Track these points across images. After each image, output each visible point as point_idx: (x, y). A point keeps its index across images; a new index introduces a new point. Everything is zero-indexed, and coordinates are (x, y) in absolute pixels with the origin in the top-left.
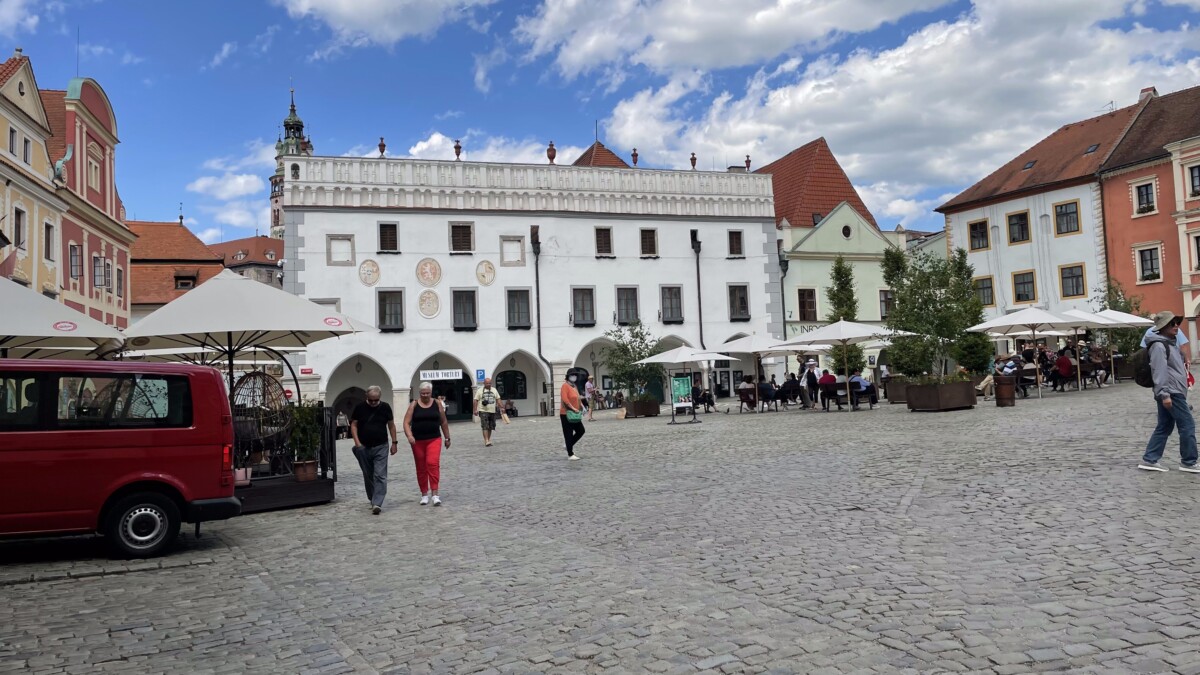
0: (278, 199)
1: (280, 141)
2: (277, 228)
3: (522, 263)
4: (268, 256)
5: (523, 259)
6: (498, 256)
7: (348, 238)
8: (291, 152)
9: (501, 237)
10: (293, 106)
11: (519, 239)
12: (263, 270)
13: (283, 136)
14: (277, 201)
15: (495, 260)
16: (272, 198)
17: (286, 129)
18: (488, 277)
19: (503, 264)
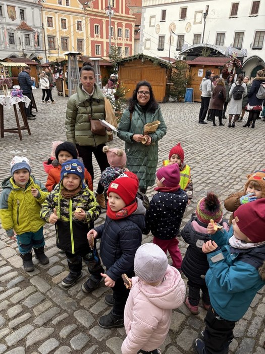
3: (200, 23)
5: (201, 22)
6: (193, 20)
7: (154, 17)
9: (196, 11)
11: (201, 12)
15: (192, 22)
18: (189, 29)
19: (195, 23)
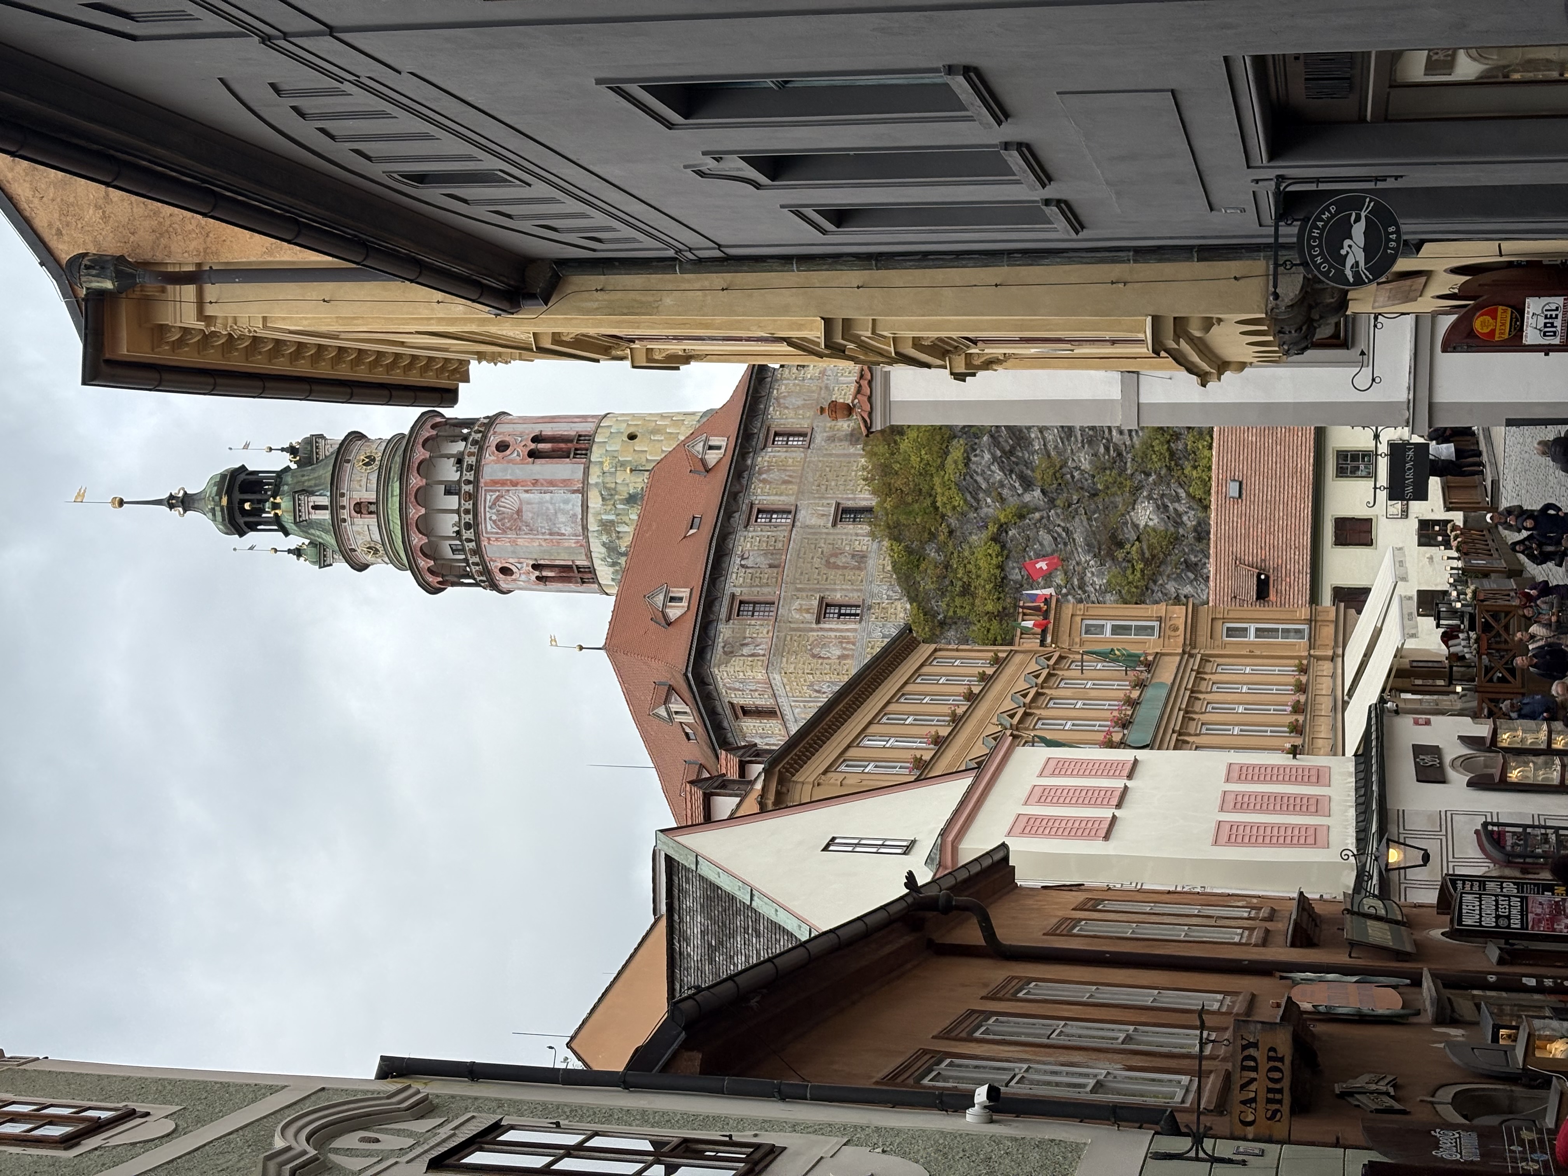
0: (495, 566)
1: (298, 552)
2: (605, 573)
4: (674, 612)
8: (325, 515)
10: (171, 502)
12: (725, 631)
13: (276, 538)
14: (505, 571)
16: (494, 586)
17: (253, 527)
